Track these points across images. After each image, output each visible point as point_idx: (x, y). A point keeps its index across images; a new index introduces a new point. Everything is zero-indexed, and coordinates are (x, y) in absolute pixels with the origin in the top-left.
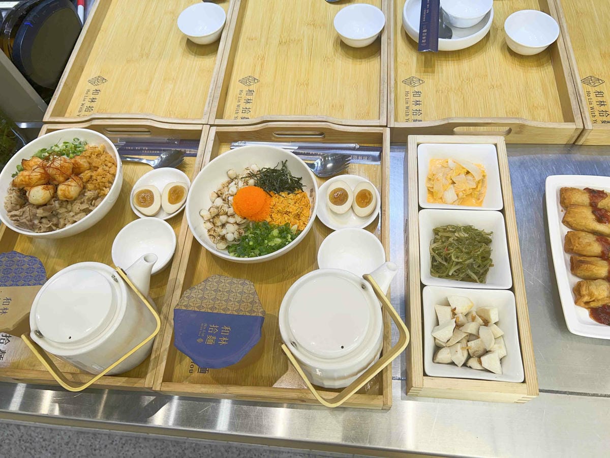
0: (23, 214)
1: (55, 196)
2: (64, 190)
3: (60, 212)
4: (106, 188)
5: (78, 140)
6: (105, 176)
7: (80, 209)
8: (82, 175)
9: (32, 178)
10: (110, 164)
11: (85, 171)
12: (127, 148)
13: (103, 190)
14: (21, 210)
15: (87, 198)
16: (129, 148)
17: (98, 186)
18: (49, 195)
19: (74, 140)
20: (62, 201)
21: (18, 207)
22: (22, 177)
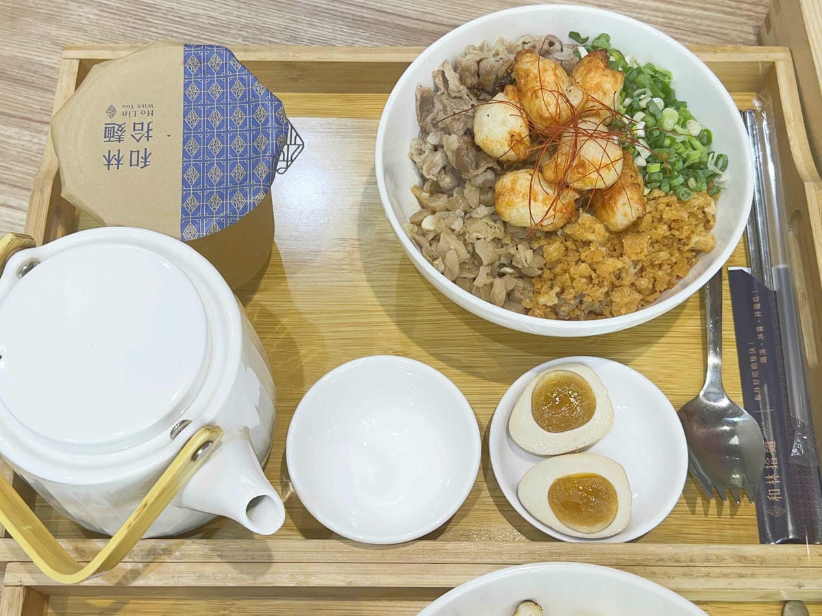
0: (455, 97)
1: (503, 166)
2: (513, 189)
3: (466, 191)
4: (558, 295)
5: (724, 168)
6: (596, 281)
7: (477, 244)
8: (585, 217)
9: (537, 97)
10: (644, 283)
11: (602, 222)
12: (757, 299)
13: (551, 287)
14: (464, 90)
15: (513, 251)
16: (758, 306)
17: (558, 269)
18: (501, 153)
19: (720, 156)
20: (492, 189)
21: (471, 81)
22: (536, 71)
